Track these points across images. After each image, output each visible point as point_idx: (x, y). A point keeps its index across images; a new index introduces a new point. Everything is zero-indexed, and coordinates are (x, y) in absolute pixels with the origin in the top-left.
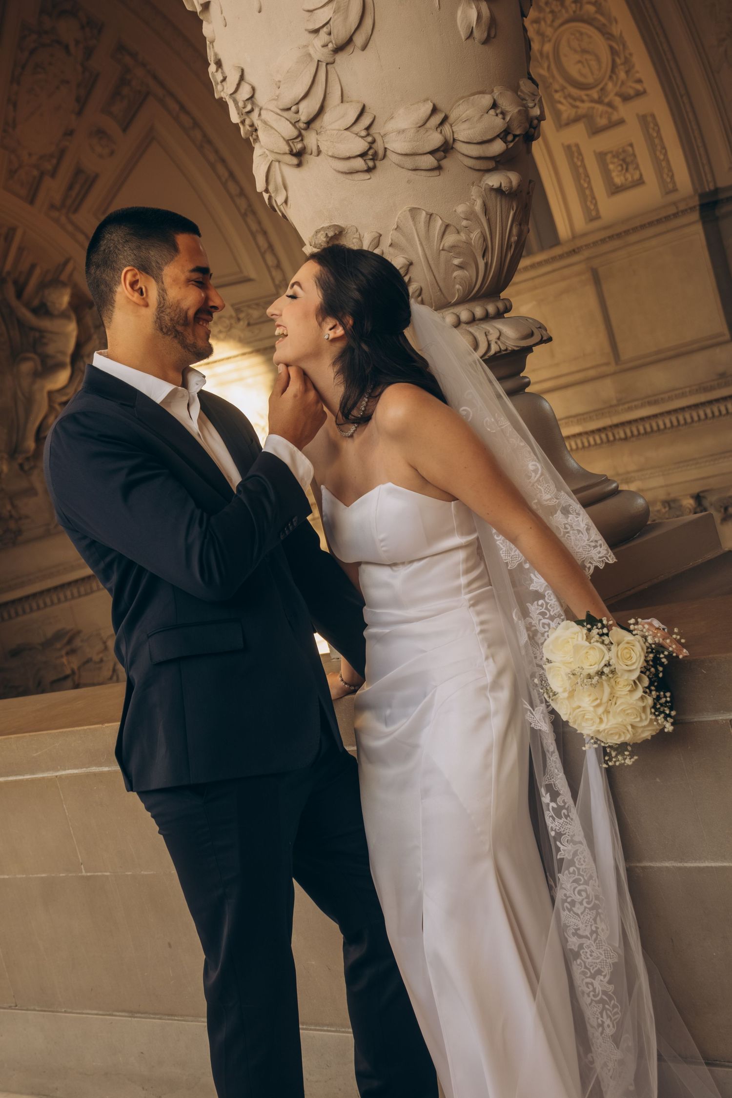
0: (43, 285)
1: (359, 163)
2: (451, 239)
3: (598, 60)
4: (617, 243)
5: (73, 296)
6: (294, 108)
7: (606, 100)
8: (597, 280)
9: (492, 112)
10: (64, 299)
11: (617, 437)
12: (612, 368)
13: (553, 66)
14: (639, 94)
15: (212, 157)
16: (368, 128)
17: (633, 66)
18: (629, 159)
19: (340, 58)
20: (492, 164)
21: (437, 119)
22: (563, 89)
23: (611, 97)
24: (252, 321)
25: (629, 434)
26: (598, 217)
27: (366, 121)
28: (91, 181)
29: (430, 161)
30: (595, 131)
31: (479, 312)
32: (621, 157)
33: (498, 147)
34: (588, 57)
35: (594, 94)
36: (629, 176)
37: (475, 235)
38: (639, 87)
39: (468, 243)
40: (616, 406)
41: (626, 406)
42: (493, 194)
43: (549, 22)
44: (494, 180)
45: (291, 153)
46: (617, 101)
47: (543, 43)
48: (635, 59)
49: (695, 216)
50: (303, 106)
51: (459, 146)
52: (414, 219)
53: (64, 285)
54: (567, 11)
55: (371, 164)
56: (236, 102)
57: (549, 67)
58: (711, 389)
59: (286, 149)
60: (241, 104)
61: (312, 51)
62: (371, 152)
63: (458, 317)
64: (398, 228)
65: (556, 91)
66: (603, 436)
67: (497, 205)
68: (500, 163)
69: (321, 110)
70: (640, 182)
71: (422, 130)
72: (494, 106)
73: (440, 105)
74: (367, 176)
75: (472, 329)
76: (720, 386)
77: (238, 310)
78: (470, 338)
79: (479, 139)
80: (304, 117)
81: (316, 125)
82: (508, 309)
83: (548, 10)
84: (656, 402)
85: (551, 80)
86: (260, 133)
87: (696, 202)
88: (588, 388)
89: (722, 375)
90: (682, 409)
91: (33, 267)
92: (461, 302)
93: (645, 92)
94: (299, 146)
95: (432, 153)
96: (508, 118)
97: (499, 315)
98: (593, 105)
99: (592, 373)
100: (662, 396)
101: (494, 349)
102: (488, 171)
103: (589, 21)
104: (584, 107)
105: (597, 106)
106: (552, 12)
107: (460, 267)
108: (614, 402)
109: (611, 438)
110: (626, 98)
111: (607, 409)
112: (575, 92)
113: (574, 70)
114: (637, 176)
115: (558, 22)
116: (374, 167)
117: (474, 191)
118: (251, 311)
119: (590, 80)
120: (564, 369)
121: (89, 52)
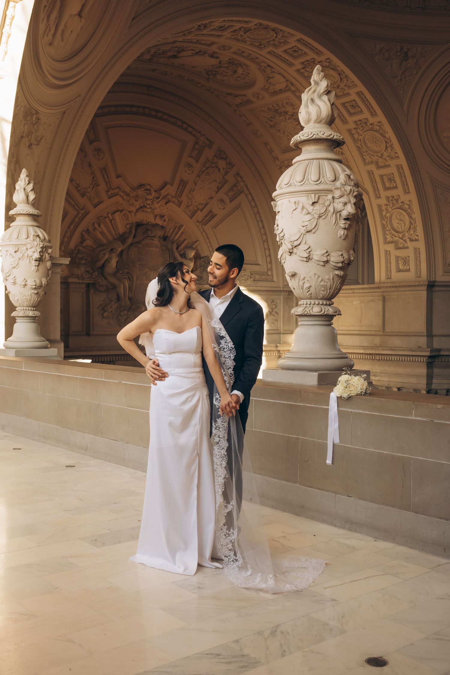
0: (186, 247)
1: (305, 259)
2: (322, 283)
3: (405, 224)
4: (395, 289)
5: (196, 253)
6: (293, 242)
7: (404, 239)
8: (384, 300)
9: (341, 256)
10: (192, 254)
11: (376, 358)
12: (381, 333)
13: (388, 221)
14: (416, 240)
15: (258, 219)
16: (309, 252)
17: (417, 230)
18: (407, 261)
19: (308, 234)
20: (337, 268)
21: (327, 254)
22: (390, 230)
23: (406, 238)
24: (255, 279)
25: (380, 359)
26: (390, 278)
27: (309, 250)
28: (214, 216)
29: (323, 264)
30: (398, 248)
31: (325, 303)
32: (404, 260)
33: (340, 265)
34: (402, 222)
35: (400, 235)
36: (405, 267)
37: (329, 284)
38: (417, 238)
39: (326, 285)
40: (378, 347)
41: (382, 348)
42: (336, 276)
43: (391, 207)
44: (337, 272)
45: (289, 252)
46: (408, 240)
47: (387, 213)
48: (418, 228)
49: (425, 288)
50: (295, 242)
51: (330, 262)
52: (315, 276)
53: (194, 249)
54: (398, 205)
55: (308, 260)
56: (279, 236)
57: (387, 222)
58: (415, 351)
59: (288, 251)
60: (280, 237)
61: (301, 231)
62: (309, 258)
63: (319, 302)
64: (310, 277)
65: (387, 231)
66: (371, 357)
67: (336, 278)
68: (340, 269)
69: (299, 244)
70: (409, 270)
71: (322, 256)
72: (342, 255)
73: (329, 251)
74: (306, 263)
75: (322, 307)
76: (417, 351)
77: (251, 274)
78: (321, 309)
79: (336, 262)
80: (295, 244)
81: (297, 247)
82: (332, 304)
83: (391, 202)
84: (393, 350)
85: (386, 226)
86: (283, 245)
87: (426, 283)
88: (370, 338)
89: (420, 347)
90: (402, 355)
91: (185, 240)
92: (321, 299)
93: (418, 240)
94: (292, 251)
95: (323, 262)
96: (344, 259)
97: (330, 305)
98: (399, 239)
99: (373, 333)
100: (396, 348)
101: (326, 313)
102: (336, 270)
103: (405, 211)
104: (396, 239)
105: (400, 240)
106: (393, 203)
107: (323, 291)
108: (378, 346)
109: (374, 358)
110: (411, 240)
111: (376, 347)
112: (393, 232)
113: (395, 225)
114: (408, 268)
115: (393, 208)
116: (308, 261)
117: (331, 273)
118: (256, 275)
119: (400, 230)
120: (363, 329)
121: (226, 173)
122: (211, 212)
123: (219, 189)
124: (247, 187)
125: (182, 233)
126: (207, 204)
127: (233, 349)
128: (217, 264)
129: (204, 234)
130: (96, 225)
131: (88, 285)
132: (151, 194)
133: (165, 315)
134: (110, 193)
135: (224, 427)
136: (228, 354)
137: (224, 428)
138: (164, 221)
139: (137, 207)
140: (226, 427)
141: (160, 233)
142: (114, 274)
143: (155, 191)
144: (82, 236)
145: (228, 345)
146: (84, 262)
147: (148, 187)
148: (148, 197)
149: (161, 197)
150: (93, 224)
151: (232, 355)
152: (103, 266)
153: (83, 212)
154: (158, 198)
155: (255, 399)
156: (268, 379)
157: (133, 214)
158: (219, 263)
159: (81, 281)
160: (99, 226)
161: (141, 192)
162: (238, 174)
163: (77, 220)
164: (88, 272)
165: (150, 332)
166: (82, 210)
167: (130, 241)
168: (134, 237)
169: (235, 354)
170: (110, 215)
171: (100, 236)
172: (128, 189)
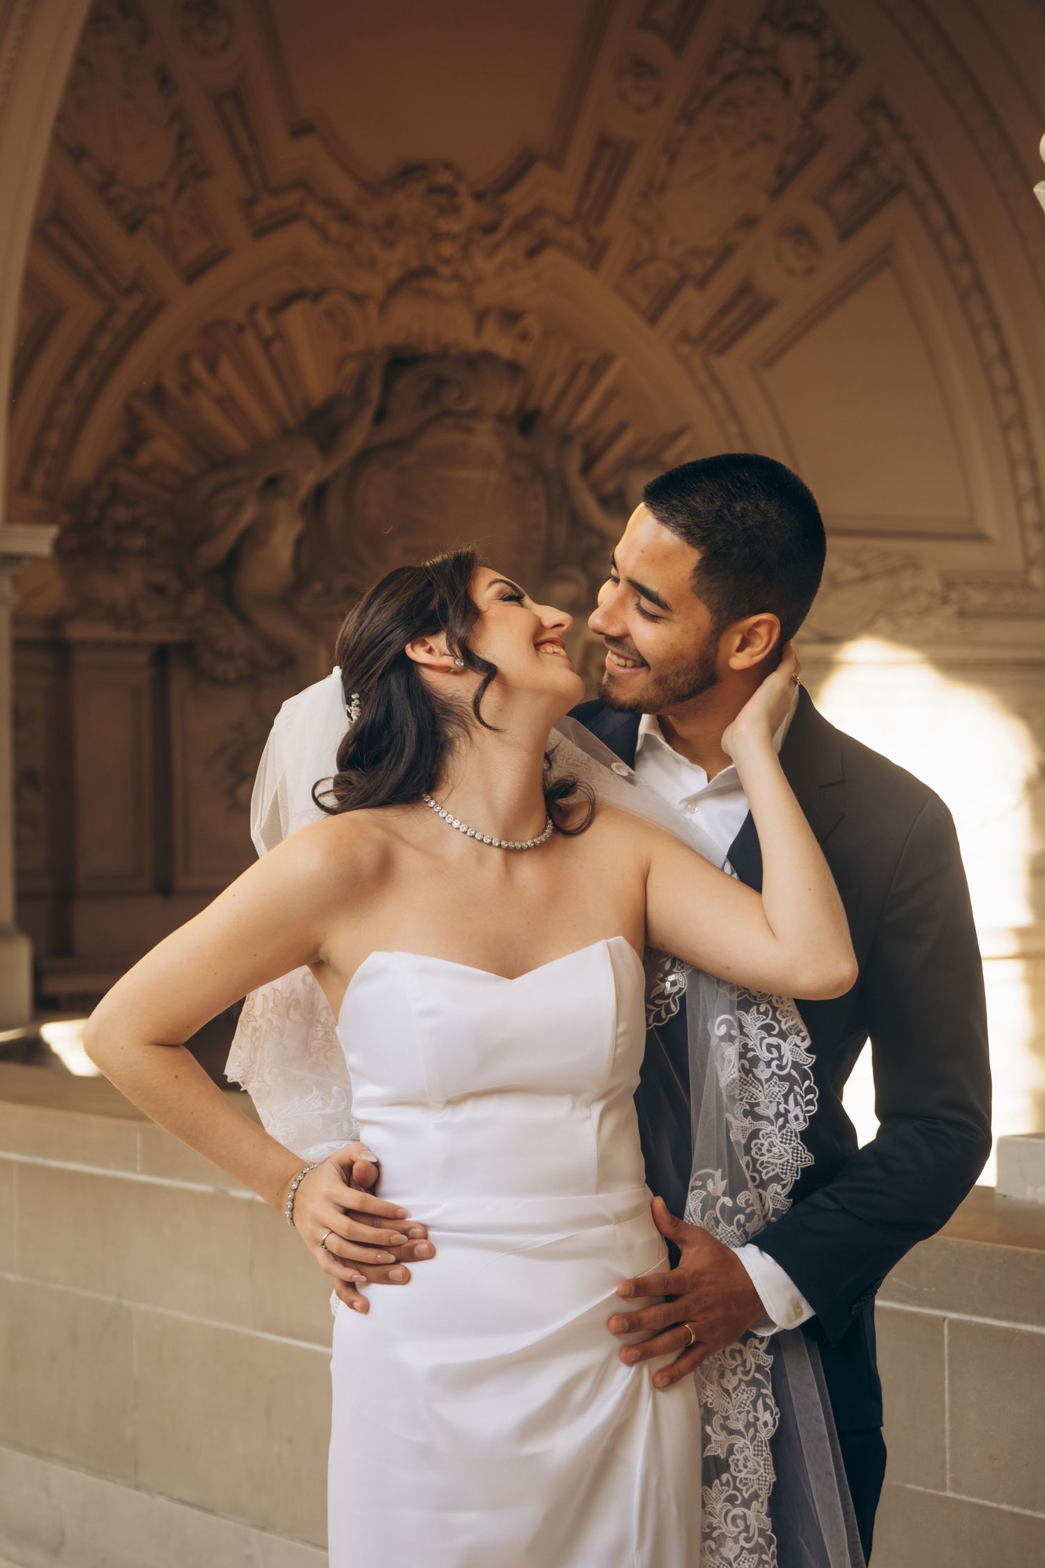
24: (967, 609)
77: (948, 585)
118: (970, 592)
121: (821, 99)
122: (746, 288)
123: (784, 178)
124: (921, 164)
125: (611, 394)
126: (727, 252)
127: (805, 1076)
128: (638, 589)
129: (717, 397)
130: (198, 368)
131: (162, 655)
132: (455, 210)
133: (408, 860)
134: (260, 210)
135: (747, 1529)
136: (773, 1096)
137: (748, 1540)
138: (524, 337)
139: (394, 273)
140: (762, 1532)
141: (503, 397)
142: (287, 599)
143: (479, 197)
144: (131, 419)
145: (778, 1047)
146: (138, 542)
147: (444, 178)
148: (445, 225)
149: (507, 223)
150: (184, 361)
151: (794, 1111)
152: (232, 563)
153: (130, 305)
154: (491, 228)
155: (953, 1315)
156: (1030, 1190)
157: (372, 308)
158: (652, 586)
159: (125, 635)
160: (212, 367)
161: (408, 203)
162: (878, 104)
163: (104, 343)
164: (158, 590)
165: (319, 963)
166: (128, 292)
167: (358, 436)
168: (381, 416)
169: (814, 1109)
170: (262, 317)
171: (214, 417)
172: (346, 190)
